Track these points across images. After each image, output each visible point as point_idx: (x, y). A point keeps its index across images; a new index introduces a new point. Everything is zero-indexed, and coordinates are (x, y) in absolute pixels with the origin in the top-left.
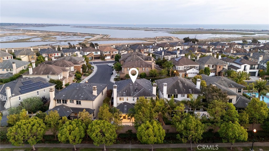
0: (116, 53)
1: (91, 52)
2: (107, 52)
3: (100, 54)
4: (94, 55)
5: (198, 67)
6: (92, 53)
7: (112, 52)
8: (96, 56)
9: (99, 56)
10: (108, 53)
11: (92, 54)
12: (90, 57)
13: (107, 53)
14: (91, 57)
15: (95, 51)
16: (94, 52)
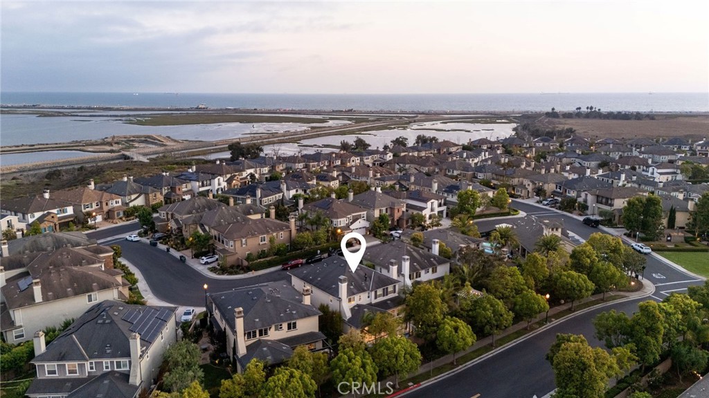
0: (118, 205)
1: (46, 212)
2: (91, 204)
3: (72, 213)
4: (60, 219)
5: (365, 216)
6: (52, 215)
7: (107, 204)
8: (63, 221)
9: (72, 219)
10: (94, 207)
11: (53, 217)
12: (49, 227)
13: (92, 207)
14: (52, 224)
15: (59, 207)
16: (55, 211)
